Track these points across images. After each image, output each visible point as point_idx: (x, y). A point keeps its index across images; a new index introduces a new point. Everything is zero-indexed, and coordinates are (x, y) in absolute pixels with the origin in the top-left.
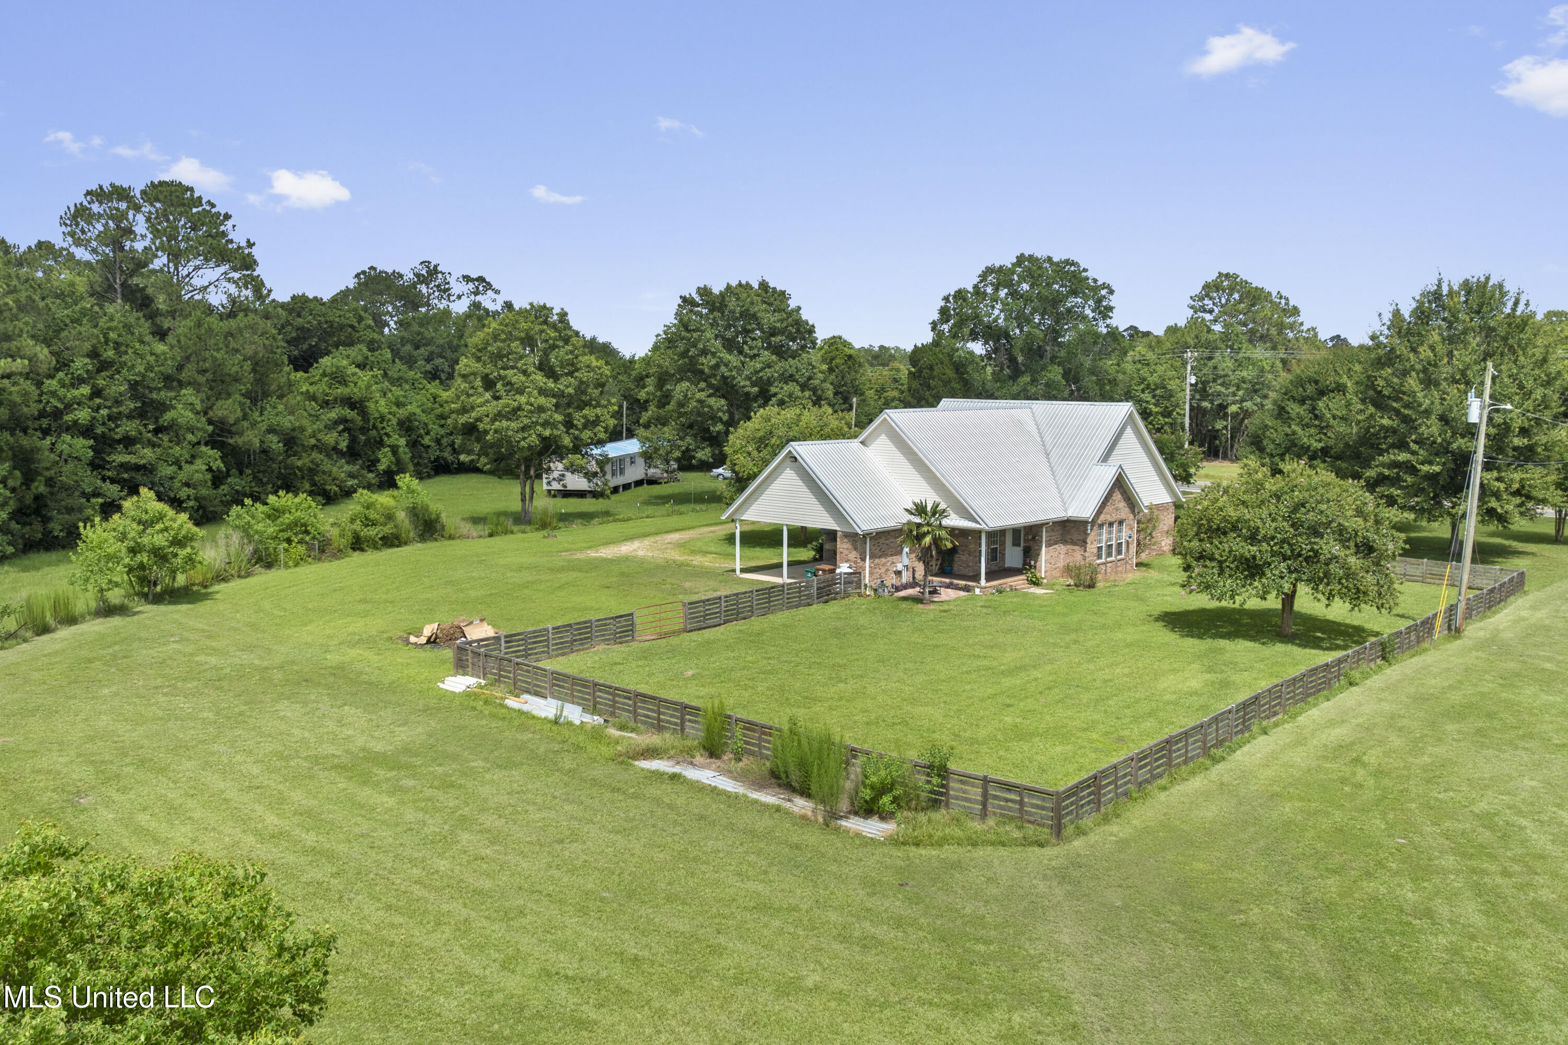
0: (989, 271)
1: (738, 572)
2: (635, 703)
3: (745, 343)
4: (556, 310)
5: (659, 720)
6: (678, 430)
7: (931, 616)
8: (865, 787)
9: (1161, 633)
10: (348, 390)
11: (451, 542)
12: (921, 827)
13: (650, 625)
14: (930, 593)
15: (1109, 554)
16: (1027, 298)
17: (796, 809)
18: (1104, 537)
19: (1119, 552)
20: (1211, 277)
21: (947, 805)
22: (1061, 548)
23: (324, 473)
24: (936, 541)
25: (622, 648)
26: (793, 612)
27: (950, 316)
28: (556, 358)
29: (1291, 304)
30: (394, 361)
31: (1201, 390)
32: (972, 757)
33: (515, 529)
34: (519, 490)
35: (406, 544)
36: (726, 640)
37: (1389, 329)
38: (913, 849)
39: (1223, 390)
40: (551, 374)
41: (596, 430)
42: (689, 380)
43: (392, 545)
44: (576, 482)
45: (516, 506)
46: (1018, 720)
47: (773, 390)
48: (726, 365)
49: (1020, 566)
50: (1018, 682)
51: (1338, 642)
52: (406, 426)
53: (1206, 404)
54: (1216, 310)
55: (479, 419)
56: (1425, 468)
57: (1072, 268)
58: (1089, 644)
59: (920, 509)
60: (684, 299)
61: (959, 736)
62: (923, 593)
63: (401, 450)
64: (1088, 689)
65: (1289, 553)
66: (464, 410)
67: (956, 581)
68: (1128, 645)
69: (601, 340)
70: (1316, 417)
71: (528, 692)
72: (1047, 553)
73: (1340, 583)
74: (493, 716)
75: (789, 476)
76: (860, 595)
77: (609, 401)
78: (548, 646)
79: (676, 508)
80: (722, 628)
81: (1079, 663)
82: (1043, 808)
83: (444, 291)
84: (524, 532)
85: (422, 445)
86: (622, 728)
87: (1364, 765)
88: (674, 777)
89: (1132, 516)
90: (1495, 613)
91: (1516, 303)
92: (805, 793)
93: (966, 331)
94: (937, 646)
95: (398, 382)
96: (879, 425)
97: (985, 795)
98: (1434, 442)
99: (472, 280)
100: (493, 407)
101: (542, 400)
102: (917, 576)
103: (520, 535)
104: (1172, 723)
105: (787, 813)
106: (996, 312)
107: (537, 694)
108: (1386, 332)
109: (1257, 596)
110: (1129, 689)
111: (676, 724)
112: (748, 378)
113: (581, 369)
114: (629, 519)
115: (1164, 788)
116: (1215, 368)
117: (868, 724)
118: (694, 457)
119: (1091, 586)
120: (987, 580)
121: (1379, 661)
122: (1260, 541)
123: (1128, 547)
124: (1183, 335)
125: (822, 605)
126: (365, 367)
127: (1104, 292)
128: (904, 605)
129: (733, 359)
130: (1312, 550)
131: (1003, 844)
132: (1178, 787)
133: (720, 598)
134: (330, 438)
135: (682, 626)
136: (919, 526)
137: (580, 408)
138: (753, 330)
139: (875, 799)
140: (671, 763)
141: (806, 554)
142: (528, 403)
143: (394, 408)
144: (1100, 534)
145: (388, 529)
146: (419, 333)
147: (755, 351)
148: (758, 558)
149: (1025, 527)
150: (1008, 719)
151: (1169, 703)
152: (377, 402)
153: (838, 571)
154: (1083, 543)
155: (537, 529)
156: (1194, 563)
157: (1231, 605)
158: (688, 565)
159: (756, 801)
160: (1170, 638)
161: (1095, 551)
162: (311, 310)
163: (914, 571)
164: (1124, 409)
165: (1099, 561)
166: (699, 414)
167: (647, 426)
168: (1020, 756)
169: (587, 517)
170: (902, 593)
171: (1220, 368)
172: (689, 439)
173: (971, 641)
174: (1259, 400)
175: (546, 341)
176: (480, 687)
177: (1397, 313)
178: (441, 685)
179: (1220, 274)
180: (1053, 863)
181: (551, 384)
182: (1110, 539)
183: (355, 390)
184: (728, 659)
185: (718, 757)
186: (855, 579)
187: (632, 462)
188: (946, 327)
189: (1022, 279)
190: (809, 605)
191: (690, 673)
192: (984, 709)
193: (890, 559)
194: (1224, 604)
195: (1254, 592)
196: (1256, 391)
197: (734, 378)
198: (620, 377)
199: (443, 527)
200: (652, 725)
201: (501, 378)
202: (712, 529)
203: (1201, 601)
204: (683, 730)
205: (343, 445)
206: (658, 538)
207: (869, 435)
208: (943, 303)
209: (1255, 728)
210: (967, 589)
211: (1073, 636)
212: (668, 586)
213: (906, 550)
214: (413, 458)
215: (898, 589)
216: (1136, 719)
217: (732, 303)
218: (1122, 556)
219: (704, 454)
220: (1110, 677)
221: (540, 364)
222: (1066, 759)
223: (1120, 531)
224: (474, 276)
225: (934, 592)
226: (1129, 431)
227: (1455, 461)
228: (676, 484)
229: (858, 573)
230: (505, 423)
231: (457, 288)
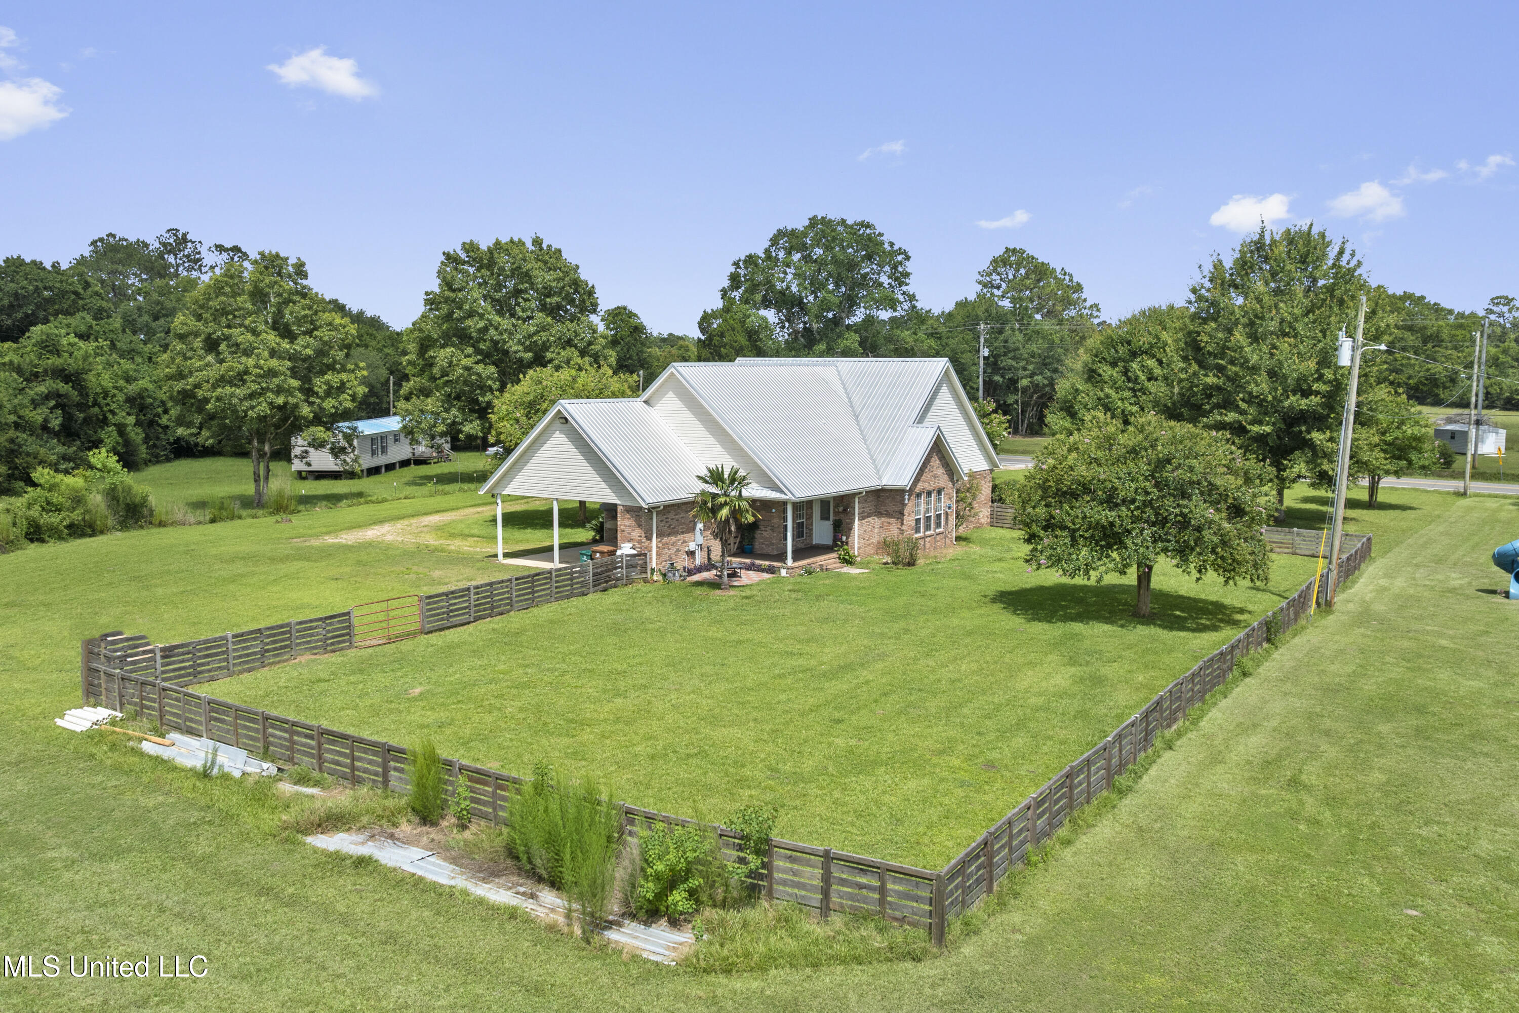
0: (780, 234)
1: (500, 557)
2: (320, 745)
3: (518, 304)
4: (292, 261)
5: (353, 768)
6: (443, 401)
7: (731, 604)
8: (646, 878)
9: (1003, 617)
10: (61, 361)
11: (162, 530)
12: (733, 939)
13: (378, 626)
14: (729, 576)
15: (928, 528)
16: (820, 263)
17: (541, 912)
18: (922, 508)
19: (938, 525)
20: (999, 252)
21: (770, 895)
22: (875, 521)
23: (28, 454)
24: (736, 513)
25: (334, 658)
26: (564, 603)
27: (740, 282)
28: (291, 313)
29: (1075, 280)
30: (124, 331)
31: (992, 363)
32: (798, 803)
33: (244, 513)
34: (252, 469)
35: (102, 532)
36: (472, 644)
37: (1211, 281)
38: (722, 979)
39: (1014, 363)
40: (286, 333)
41: (341, 398)
42: (453, 345)
43: (83, 535)
44: (323, 460)
45: (249, 489)
46: (853, 742)
47: (549, 355)
48: (496, 329)
49: (828, 541)
50: (846, 687)
51: (1203, 621)
52: (138, 403)
53: (997, 378)
54: (1004, 285)
55: (198, 386)
56: (1256, 429)
57: (868, 231)
58: (923, 633)
59: (716, 477)
60: (448, 256)
61: (777, 771)
62: (720, 577)
63: (129, 428)
64: (934, 694)
65: (1153, 518)
66: (180, 376)
67: (758, 562)
68: (969, 634)
69: (369, 313)
70: (1129, 380)
71: (178, 728)
72: (860, 526)
73: (1213, 551)
74: (117, 769)
75: (559, 440)
76: (646, 581)
77: (357, 365)
78: (227, 660)
79: (440, 487)
80: (470, 628)
81: (916, 659)
82: (917, 899)
83: (195, 261)
84: (255, 517)
85: (159, 425)
86: (302, 780)
87: (1308, 788)
88: (362, 862)
89: (950, 485)
90: (1354, 582)
91: (1341, 253)
92: (555, 884)
93: (758, 297)
94: (740, 642)
95: (130, 354)
96: (666, 381)
97: (827, 878)
98: (1265, 400)
99: (226, 250)
100: (213, 373)
101: (274, 363)
102: (712, 556)
103: (250, 521)
104: (1050, 738)
105: (528, 920)
106: (790, 277)
107: (191, 732)
108: (1208, 284)
109: (1115, 570)
110: (984, 692)
111: (376, 774)
112: (519, 342)
113: (321, 327)
114: (385, 500)
115: (1068, 842)
116: (1006, 341)
117: (653, 757)
118: (461, 432)
119: (911, 563)
120: (795, 559)
121: (1265, 645)
122: (1117, 505)
123: (947, 519)
124: (974, 308)
125: (599, 595)
126: (88, 337)
127: (900, 258)
128: (698, 591)
129: (506, 323)
130: (1182, 514)
131: (858, 960)
132: (1084, 839)
133: (468, 589)
134: (37, 416)
135: (417, 626)
136: (714, 496)
137: (322, 373)
138: (525, 291)
139: (661, 896)
140: (360, 838)
141: (584, 535)
142: (257, 366)
143: (122, 383)
144: (918, 505)
145: (76, 516)
146: (158, 303)
147: (529, 314)
148: (527, 541)
149: (835, 498)
150: (840, 742)
151: (1037, 709)
152: (99, 375)
153: (619, 553)
154: (900, 515)
155: (271, 514)
156: (1042, 534)
157: (1086, 582)
158: (442, 551)
159: (481, 901)
160: (1013, 622)
161: (913, 523)
162: (26, 274)
163: (709, 551)
164: (941, 364)
165: (917, 535)
166: (465, 382)
167: (407, 399)
168: (862, 798)
169: (334, 499)
170: (696, 578)
171: (1011, 340)
172: (454, 411)
173: (781, 634)
174: (1049, 374)
175: (280, 295)
176: (113, 723)
177: (1218, 265)
178: (59, 722)
179: (1007, 249)
180: (940, 991)
181: (285, 345)
182: (928, 510)
183: (70, 361)
184: (471, 669)
185: (434, 824)
186: (639, 562)
187: (396, 440)
188: (736, 295)
189: (817, 243)
190: (584, 594)
191: (417, 691)
192: (808, 728)
193: (680, 537)
194: (1079, 580)
195: (1112, 566)
196: (1045, 365)
197: (505, 342)
198: (386, 350)
199: (151, 511)
200: (344, 777)
201: (227, 338)
202: (479, 509)
203: (1052, 577)
204: (386, 782)
205: (56, 423)
206: (414, 521)
207: (654, 393)
208: (733, 269)
209: (1158, 743)
210: (771, 570)
211: (902, 624)
212: (413, 576)
213: (700, 526)
214: (146, 440)
215: (690, 572)
216: (1003, 734)
217: (503, 260)
218: (941, 530)
219: (471, 428)
220: (956, 676)
221: (275, 322)
222: (924, 801)
223: (939, 500)
224: (228, 245)
225: (733, 575)
226: (945, 389)
227: (1284, 420)
228: (447, 463)
229: (643, 555)
230: (228, 390)
231: (210, 258)
